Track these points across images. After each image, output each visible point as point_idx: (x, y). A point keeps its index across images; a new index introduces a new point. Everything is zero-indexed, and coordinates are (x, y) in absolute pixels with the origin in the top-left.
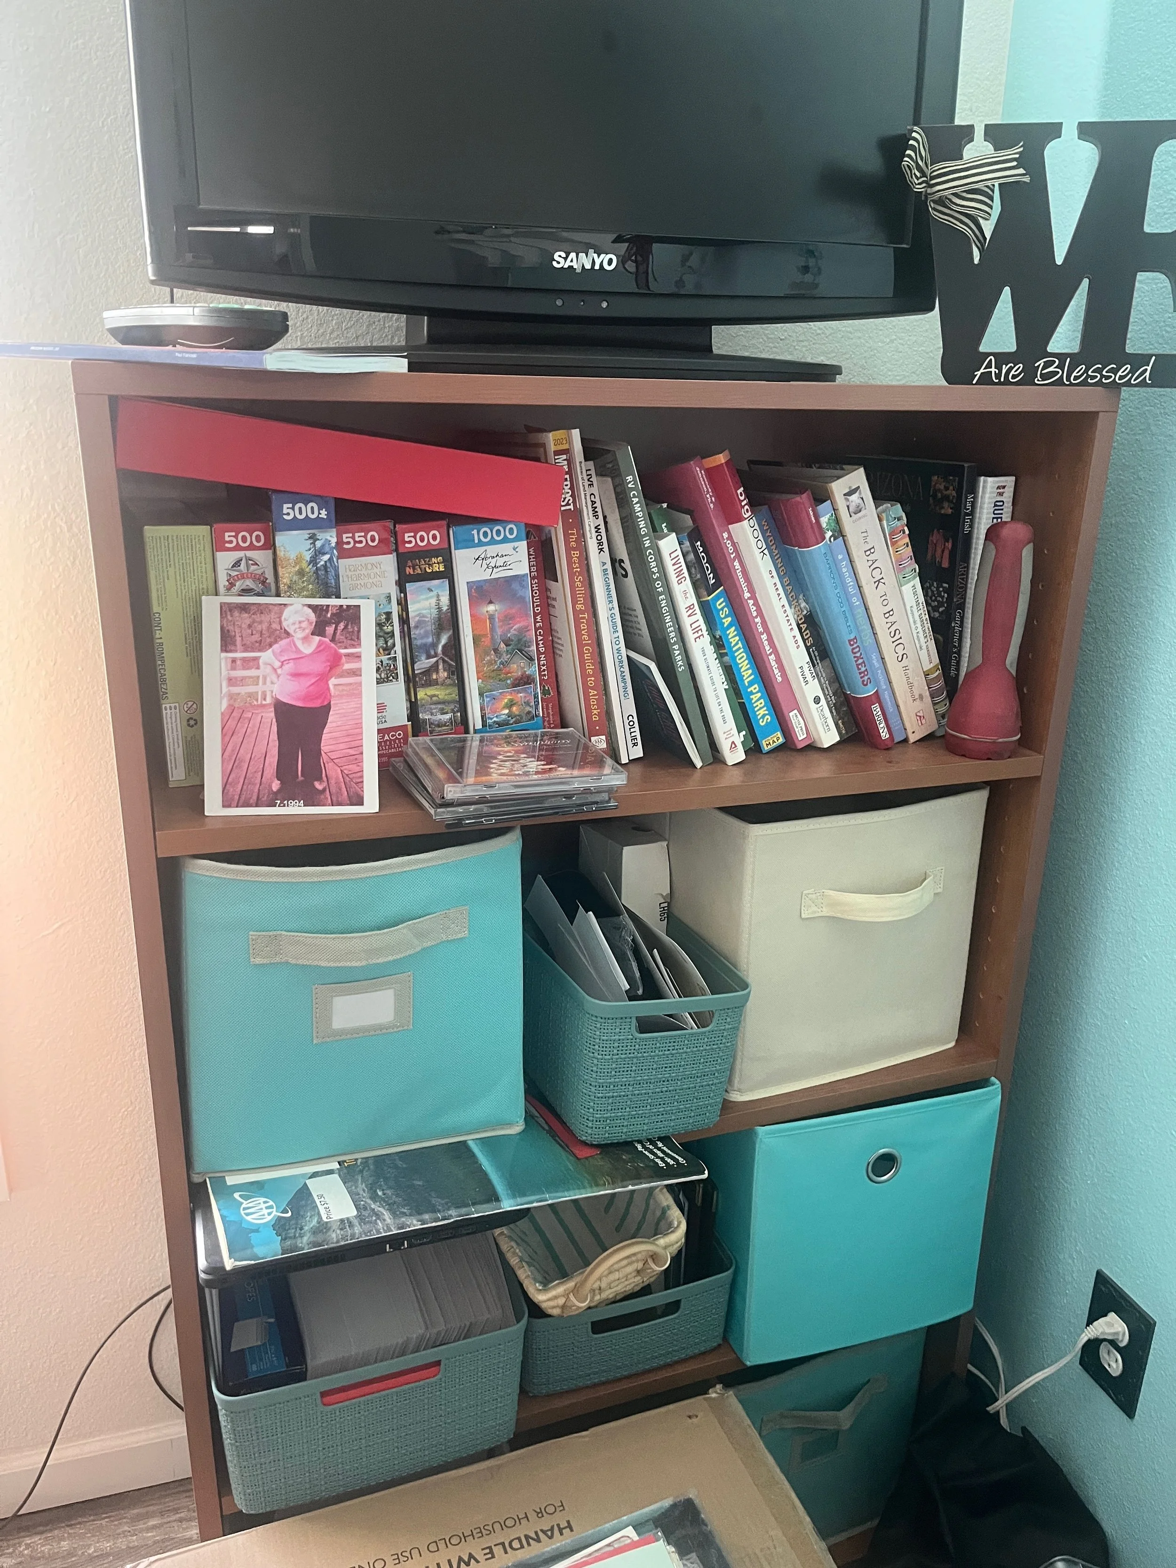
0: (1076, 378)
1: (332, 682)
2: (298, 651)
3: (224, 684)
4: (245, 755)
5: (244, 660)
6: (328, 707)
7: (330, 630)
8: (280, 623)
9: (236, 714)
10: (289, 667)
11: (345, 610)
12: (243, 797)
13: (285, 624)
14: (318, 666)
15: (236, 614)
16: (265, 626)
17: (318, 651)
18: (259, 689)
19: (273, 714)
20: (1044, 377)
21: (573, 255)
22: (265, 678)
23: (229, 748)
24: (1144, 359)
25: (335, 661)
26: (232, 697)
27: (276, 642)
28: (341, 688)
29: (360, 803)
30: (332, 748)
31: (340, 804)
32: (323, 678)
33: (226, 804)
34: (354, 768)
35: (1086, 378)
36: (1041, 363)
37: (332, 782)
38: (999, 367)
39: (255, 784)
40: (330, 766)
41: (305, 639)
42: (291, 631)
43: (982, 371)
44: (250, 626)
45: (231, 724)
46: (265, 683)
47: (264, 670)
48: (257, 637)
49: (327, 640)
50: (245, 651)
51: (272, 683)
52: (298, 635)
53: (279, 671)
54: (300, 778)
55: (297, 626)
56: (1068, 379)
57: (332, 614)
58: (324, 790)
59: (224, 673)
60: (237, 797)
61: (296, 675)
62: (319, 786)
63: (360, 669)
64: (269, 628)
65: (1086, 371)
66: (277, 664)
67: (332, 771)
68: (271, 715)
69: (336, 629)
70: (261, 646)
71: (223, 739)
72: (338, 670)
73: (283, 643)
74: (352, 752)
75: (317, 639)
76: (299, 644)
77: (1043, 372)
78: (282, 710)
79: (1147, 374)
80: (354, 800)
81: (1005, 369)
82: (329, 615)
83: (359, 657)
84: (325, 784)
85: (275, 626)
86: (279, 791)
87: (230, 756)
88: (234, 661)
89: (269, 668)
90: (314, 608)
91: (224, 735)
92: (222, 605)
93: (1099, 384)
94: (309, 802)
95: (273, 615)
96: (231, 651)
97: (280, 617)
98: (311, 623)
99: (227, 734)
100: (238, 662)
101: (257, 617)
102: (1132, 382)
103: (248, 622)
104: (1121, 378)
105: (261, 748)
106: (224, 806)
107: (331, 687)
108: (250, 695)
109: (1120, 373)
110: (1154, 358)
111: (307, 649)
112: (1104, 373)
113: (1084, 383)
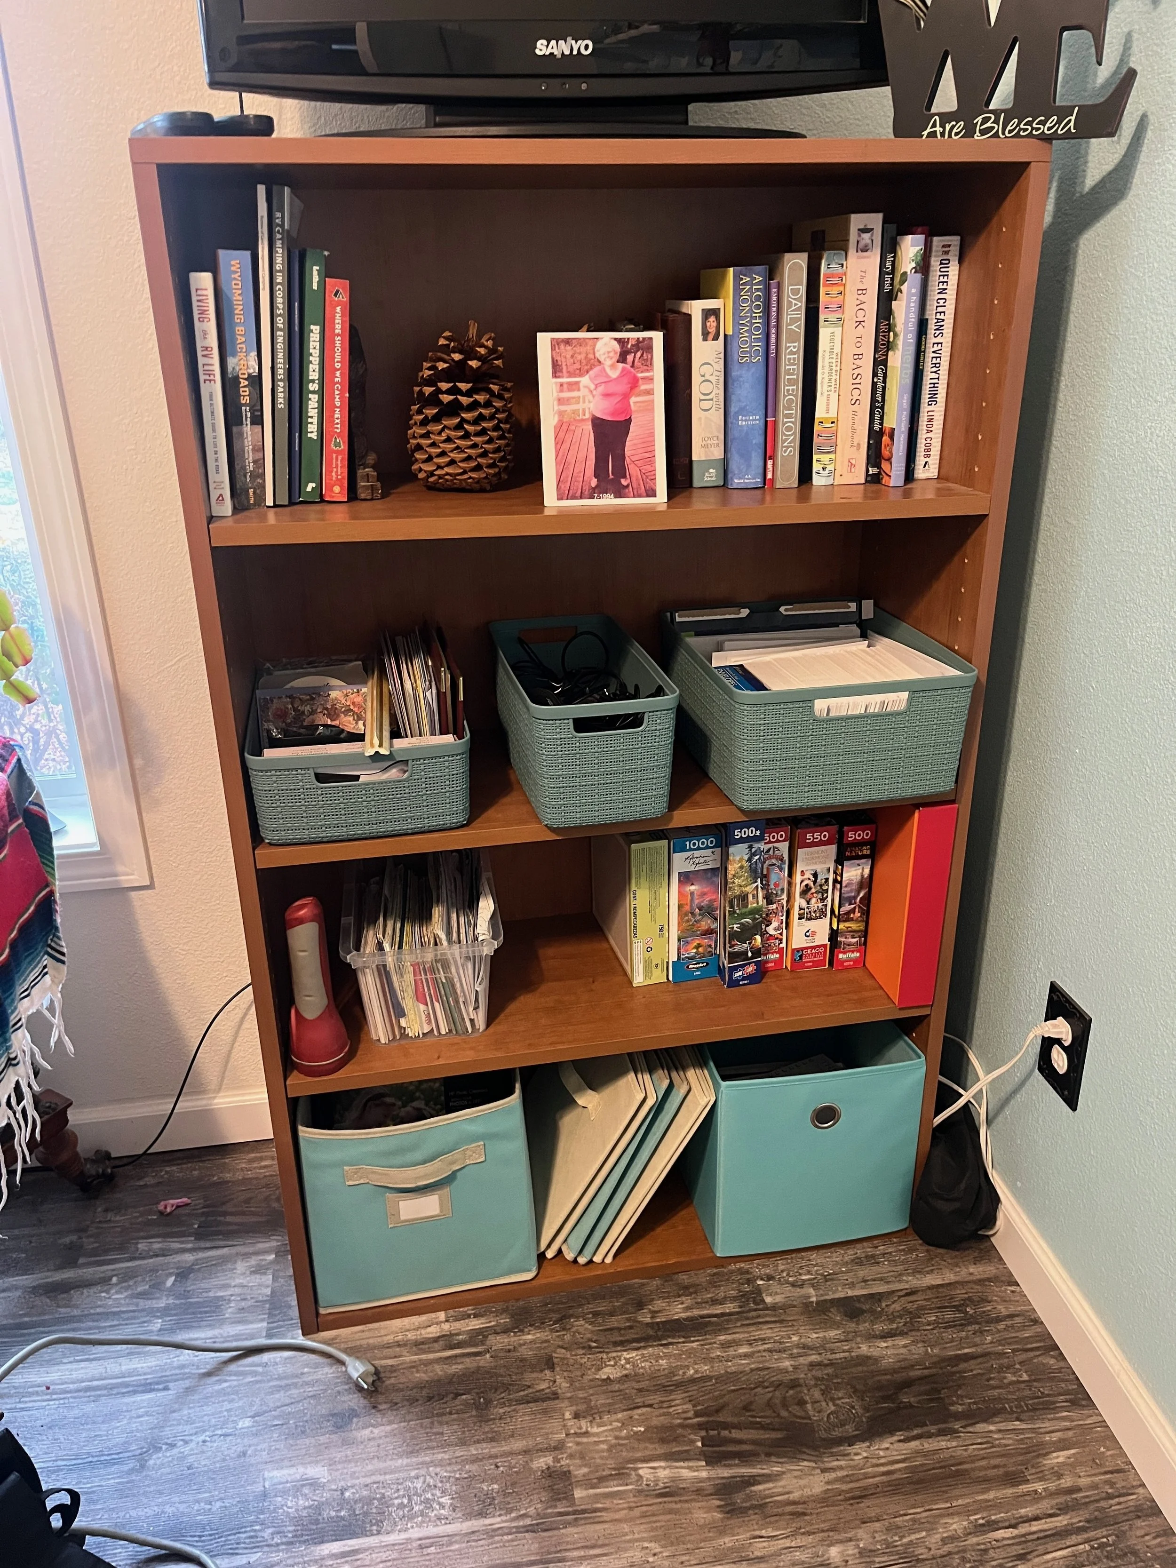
0: (1010, 132)
1: (633, 400)
2: (607, 376)
3: (556, 403)
4: (571, 459)
5: (569, 384)
6: (629, 421)
7: (630, 358)
8: (594, 354)
9: (565, 427)
10: (601, 389)
11: (641, 342)
12: (571, 492)
13: (597, 355)
14: (622, 388)
15: (562, 346)
16: (582, 356)
17: (624, 373)
18: (580, 406)
19: (590, 427)
20: (983, 132)
21: (553, 42)
22: (584, 397)
23: (560, 454)
24: (1069, 111)
25: (634, 383)
26: (561, 413)
27: (591, 369)
28: (638, 405)
29: (654, 495)
30: (633, 452)
31: (640, 496)
32: (626, 397)
33: (560, 498)
34: (649, 468)
35: (1019, 131)
36: (980, 119)
37: (634, 479)
38: (943, 126)
39: (579, 482)
40: (631, 467)
41: (612, 366)
42: (602, 359)
43: (928, 130)
44: (572, 356)
45: (561, 435)
46: (584, 402)
47: (583, 392)
48: (577, 366)
49: (628, 366)
50: (570, 376)
51: (589, 402)
52: (608, 363)
53: (594, 392)
54: (611, 477)
55: (606, 355)
56: (1003, 133)
57: (632, 345)
58: (627, 486)
59: (555, 394)
60: (567, 492)
61: (606, 395)
62: (624, 482)
63: (653, 389)
64: (586, 358)
65: (1018, 125)
66: (592, 387)
67: (633, 470)
68: (589, 427)
69: (635, 357)
70: (581, 373)
71: (556, 447)
72: (636, 390)
73: (596, 370)
74: (647, 455)
75: (621, 365)
76: (608, 370)
77: (983, 127)
78: (598, 424)
79: (1072, 124)
80: (650, 493)
81: (948, 127)
82: (629, 346)
83: (652, 379)
84: (628, 481)
85: (591, 356)
86: (596, 487)
87: (562, 459)
88: (561, 385)
89: (587, 390)
90: (619, 341)
91: (556, 444)
92: (552, 340)
93: (1030, 135)
94: (618, 495)
95: (588, 348)
96: (559, 377)
97: (594, 349)
98: (616, 353)
99: (559, 443)
100: (565, 386)
101: (578, 349)
102: (1059, 132)
103: (571, 353)
104: (1049, 129)
105: (581, 456)
106: (558, 499)
107: (632, 404)
108: (575, 412)
109: (1048, 125)
110: (1077, 108)
111: (614, 374)
112: (1034, 125)
113: (1017, 135)
